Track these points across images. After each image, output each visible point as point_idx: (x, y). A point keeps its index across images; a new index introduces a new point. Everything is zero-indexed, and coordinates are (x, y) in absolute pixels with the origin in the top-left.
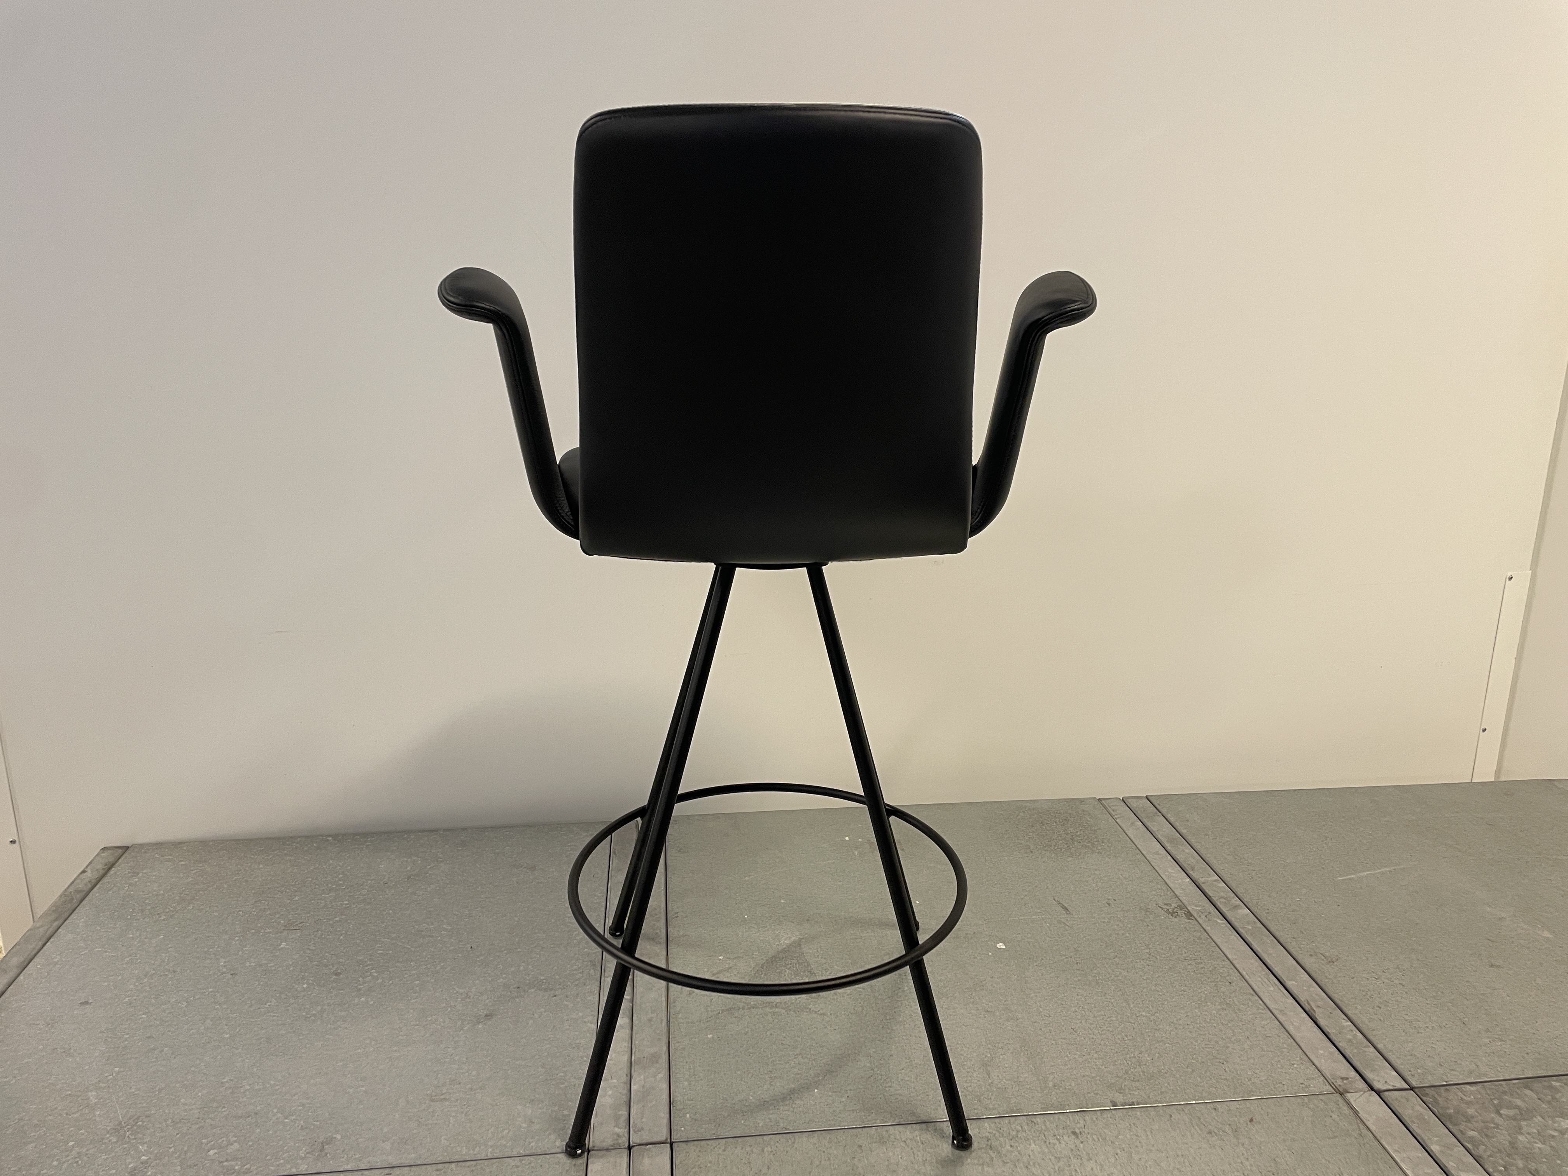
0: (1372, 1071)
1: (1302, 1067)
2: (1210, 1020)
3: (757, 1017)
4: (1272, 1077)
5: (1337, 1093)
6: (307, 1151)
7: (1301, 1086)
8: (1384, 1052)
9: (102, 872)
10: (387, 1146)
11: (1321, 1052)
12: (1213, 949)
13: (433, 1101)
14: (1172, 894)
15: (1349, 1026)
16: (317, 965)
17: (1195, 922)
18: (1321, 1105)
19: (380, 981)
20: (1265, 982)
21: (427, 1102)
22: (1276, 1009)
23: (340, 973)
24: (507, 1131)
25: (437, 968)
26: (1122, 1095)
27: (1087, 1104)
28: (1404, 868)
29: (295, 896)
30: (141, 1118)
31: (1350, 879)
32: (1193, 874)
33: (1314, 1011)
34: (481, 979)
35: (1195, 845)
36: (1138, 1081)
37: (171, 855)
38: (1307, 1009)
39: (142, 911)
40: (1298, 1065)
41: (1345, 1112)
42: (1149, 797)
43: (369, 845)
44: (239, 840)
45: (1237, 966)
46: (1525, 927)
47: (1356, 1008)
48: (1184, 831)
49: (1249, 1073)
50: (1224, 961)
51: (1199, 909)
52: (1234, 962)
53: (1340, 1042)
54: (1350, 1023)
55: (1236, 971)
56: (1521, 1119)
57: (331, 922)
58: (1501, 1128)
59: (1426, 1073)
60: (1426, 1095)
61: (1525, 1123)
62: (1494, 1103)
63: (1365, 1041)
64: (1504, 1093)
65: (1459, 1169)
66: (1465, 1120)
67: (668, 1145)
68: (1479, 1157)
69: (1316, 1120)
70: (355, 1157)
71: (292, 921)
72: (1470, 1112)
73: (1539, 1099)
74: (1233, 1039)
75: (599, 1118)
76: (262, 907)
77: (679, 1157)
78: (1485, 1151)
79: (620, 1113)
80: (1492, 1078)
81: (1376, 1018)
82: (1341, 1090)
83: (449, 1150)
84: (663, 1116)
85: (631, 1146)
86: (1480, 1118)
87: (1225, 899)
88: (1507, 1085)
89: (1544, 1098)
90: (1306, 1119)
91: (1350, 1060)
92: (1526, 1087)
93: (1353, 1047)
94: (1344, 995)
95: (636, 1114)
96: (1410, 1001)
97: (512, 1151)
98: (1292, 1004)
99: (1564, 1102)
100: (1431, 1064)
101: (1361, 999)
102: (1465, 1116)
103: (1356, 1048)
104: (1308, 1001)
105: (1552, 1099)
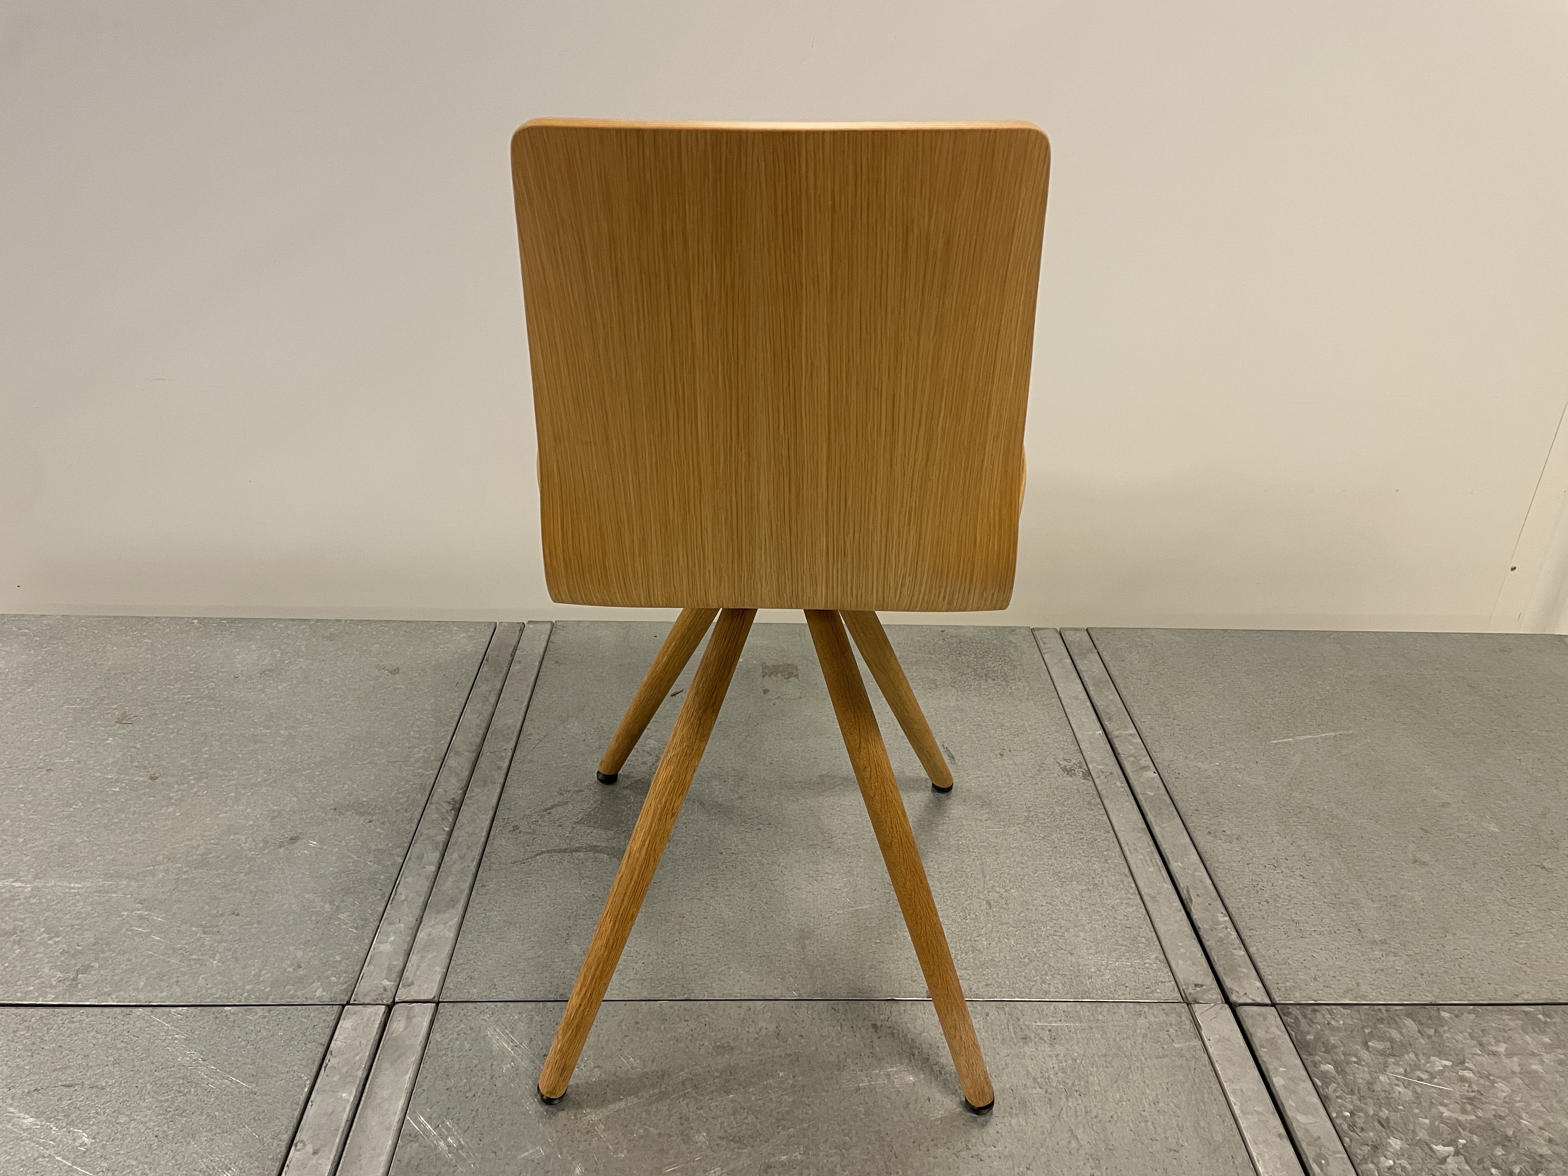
0: (1233, 980)
1: (1155, 967)
3: (576, 862)
4: (1116, 976)
5: (1184, 1002)
6: (60, 979)
7: (1146, 990)
8: (1254, 957)
10: (142, 980)
11: (1182, 950)
12: (1100, 817)
14: (1078, 749)
15: (1225, 922)
16: (137, 767)
17: (1091, 783)
18: (1162, 1017)
19: (195, 789)
20: (1146, 859)
21: (199, 934)
22: (1149, 895)
24: (270, 974)
25: (260, 779)
27: (900, 993)
28: (1352, 734)
29: (140, 685)
31: (1285, 743)
32: (1109, 726)
33: (1190, 899)
34: (300, 796)
35: (1122, 690)
36: (965, 969)
37: (28, 629)
38: (1184, 897)
40: (1150, 964)
41: (1186, 1027)
42: (1089, 630)
43: (233, 632)
46: (1471, 816)
47: (1239, 900)
48: (1115, 673)
49: (1092, 970)
50: (1108, 832)
51: (1101, 768)
52: (1119, 835)
53: (1208, 940)
54: (1227, 918)
55: (1118, 846)
56: (1390, 1055)
57: (166, 718)
58: (1363, 1063)
59: (1295, 987)
60: (1289, 1014)
61: (1393, 1060)
62: (1364, 1032)
63: (1238, 941)
64: (1381, 1020)
65: (1298, 1111)
66: (1323, 1050)
67: (434, 1005)
68: (1326, 1097)
69: (1149, 1035)
70: (106, 990)
71: (127, 713)
72: (1333, 1040)
73: (1419, 1032)
74: (1088, 927)
75: (371, 967)
76: (102, 695)
77: (440, 1019)
78: (1335, 1091)
79: (395, 963)
80: (1370, 1000)
81: (1259, 914)
82: (1190, 1000)
83: (204, 991)
84: (439, 970)
85: (394, 1003)
86: (1342, 1049)
87: (1135, 757)
88: (1387, 1011)
89: (1425, 1030)
90: (1138, 1031)
91: (1214, 963)
92: (1409, 1015)
93: (1221, 948)
94: (1232, 884)
95: (412, 965)
96: (1305, 897)
97: (268, 998)
98: (1168, 890)
99: (1447, 1038)
100: (1304, 977)
101: (1249, 892)
102: (1326, 1044)
103: (1225, 949)
104: (1188, 888)
105: (1435, 1032)
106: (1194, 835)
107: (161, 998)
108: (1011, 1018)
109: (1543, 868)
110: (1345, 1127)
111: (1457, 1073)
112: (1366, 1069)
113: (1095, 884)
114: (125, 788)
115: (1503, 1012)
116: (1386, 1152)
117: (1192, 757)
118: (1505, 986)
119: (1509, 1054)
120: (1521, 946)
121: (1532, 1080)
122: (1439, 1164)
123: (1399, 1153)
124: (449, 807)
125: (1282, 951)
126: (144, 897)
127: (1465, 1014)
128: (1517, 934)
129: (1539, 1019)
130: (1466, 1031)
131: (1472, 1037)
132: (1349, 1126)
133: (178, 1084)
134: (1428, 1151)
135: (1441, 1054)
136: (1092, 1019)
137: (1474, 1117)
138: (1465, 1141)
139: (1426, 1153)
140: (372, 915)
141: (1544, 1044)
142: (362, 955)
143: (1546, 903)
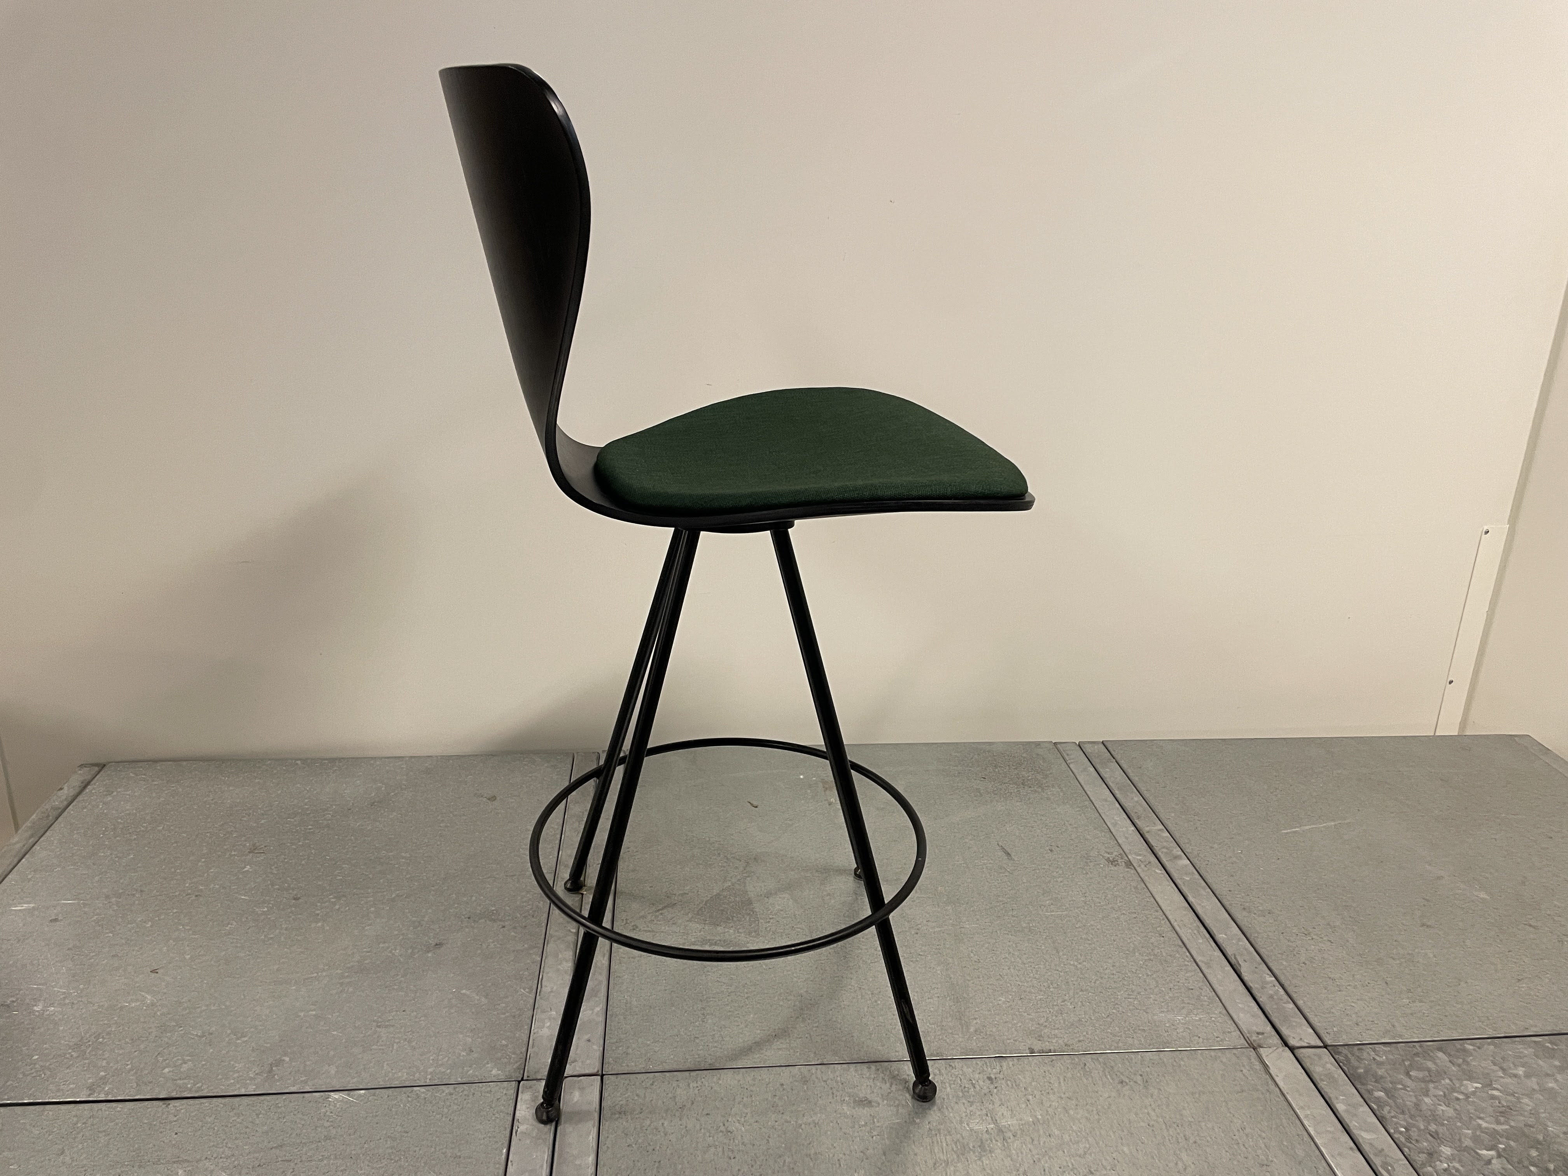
0: (1289, 1027)
1: (1220, 1020)
2: (1136, 970)
4: (1189, 1029)
5: (1251, 1047)
6: (256, 1072)
7: (1218, 1039)
8: (1302, 1008)
9: (77, 790)
10: (333, 1070)
11: (1241, 1005)
12: (1147, 899)
13: (379, 1027)
14: (1116, 842)
15: (1272, 981)
16: (279, 890)
17: (1134, 872)
18: (1234, 1059)
19: (337, 907)
20: (1196, 934)
21: (373, 1028)
22: (1203, 962)
23: (300, 898)
24: (447, 1058)
25: (393, 896)
26: (1040, 1042)
27: (1006, 1050)
28: (1350, 823)
30: (101, 1036)
31: (1295, 832)
32: (1138, 822)
33: (1239, 963)
34: (434, 908)
35: (1145, 793)
36: (1058, 1028)
37: (144, 775)
38: (1233, 963)
39: (114, 829)
40: (1215, 1018)
41: (1255, 1067)
42: (1105, 742)
43: (335, 770)
45: (1170, 917)
46: (1462, 886)
47: (1282, 963)
48: (1134, 778)
49: (1167, 1025)
50: (1157, 911)
51: (1140, 858)
52: (1167, 913)
53: (1261, 997)
54: (1274, 979)
55: (1168, 922)
56: (1429, 1081)
57: (294, 847)
58: (1408, 1089)
59: (1341, 1031)
60: (1339, 1053)
61: (1433, 1085)
62: (1404, 1064)
63: (1286, 997)
64: (1417, 1055)
65: (1361, 1129)
66: (1373, 1080)
67: (599, 1077)
68: (1383, 1117)
69: (1226, 1074)
70: (301, 1079)
71: (257, 844)
72: (1380, 1072)
73: (1450, 1062)
74: (1156, 990)
75: (536, 1050)
76: (229, 830)
77: (608, 1089)
78: (1389, 1112)
80: (1407, 1039)
81: (1299, 974)
82: (1255, 1045)
83: (390, 1074)
84: (597, 1049)
86: (1389, 1079)
87: (1168, 850)
88: (1421, 1046)
89: (1455, 1060)
90: (1217, 1072)
91: (1269, 1016)
92: (1440, 1049)
93: (1273, 1003)
94: (1271, 950)
96: (1336, 959)
97: (449, 1078)
98: (1218, 957)
99: (1474, 1065)
100: (1349, 1023)
101: (1288, 955)
102: (1375, 1076)
103: (1276, 1004)
104: (1235, 955)
105: (1463, 1062)
106: (1232, 911)
107: (353, 1083)
108: (1106, 1066)
109: (1531, 926)
110: (1403, 1139)
111: (1488, 1093)
112: (1411, 1093)
113: (1154, 955)
114: (272, 908)
115: (1516, 1043)
116: (1441, 1158)
117: (1216, 847)
119: (1528, 1076)
120: (1523, 989)
121: (1552, 1094)
122: (1485, 1165)
123: (1451, 1158)
125: (1325, 1003)
127: (1486, 1046)
128: (1519, 980)
129: (1548, 1047)
130: (1489, 1059)
131: (1495, 1064)
132: (1406, 1139)
133: (389, 1154)
134: (1475, 1155)
135: (1471, 1079)
136: (1175, 1064)
137: (1507, 1127)
138: (1504, 1146)
139: (1474, 1157)
140: (526, 1006)
141: (1556, 1066)
142: (526, 1039)
143: (1538, 954)
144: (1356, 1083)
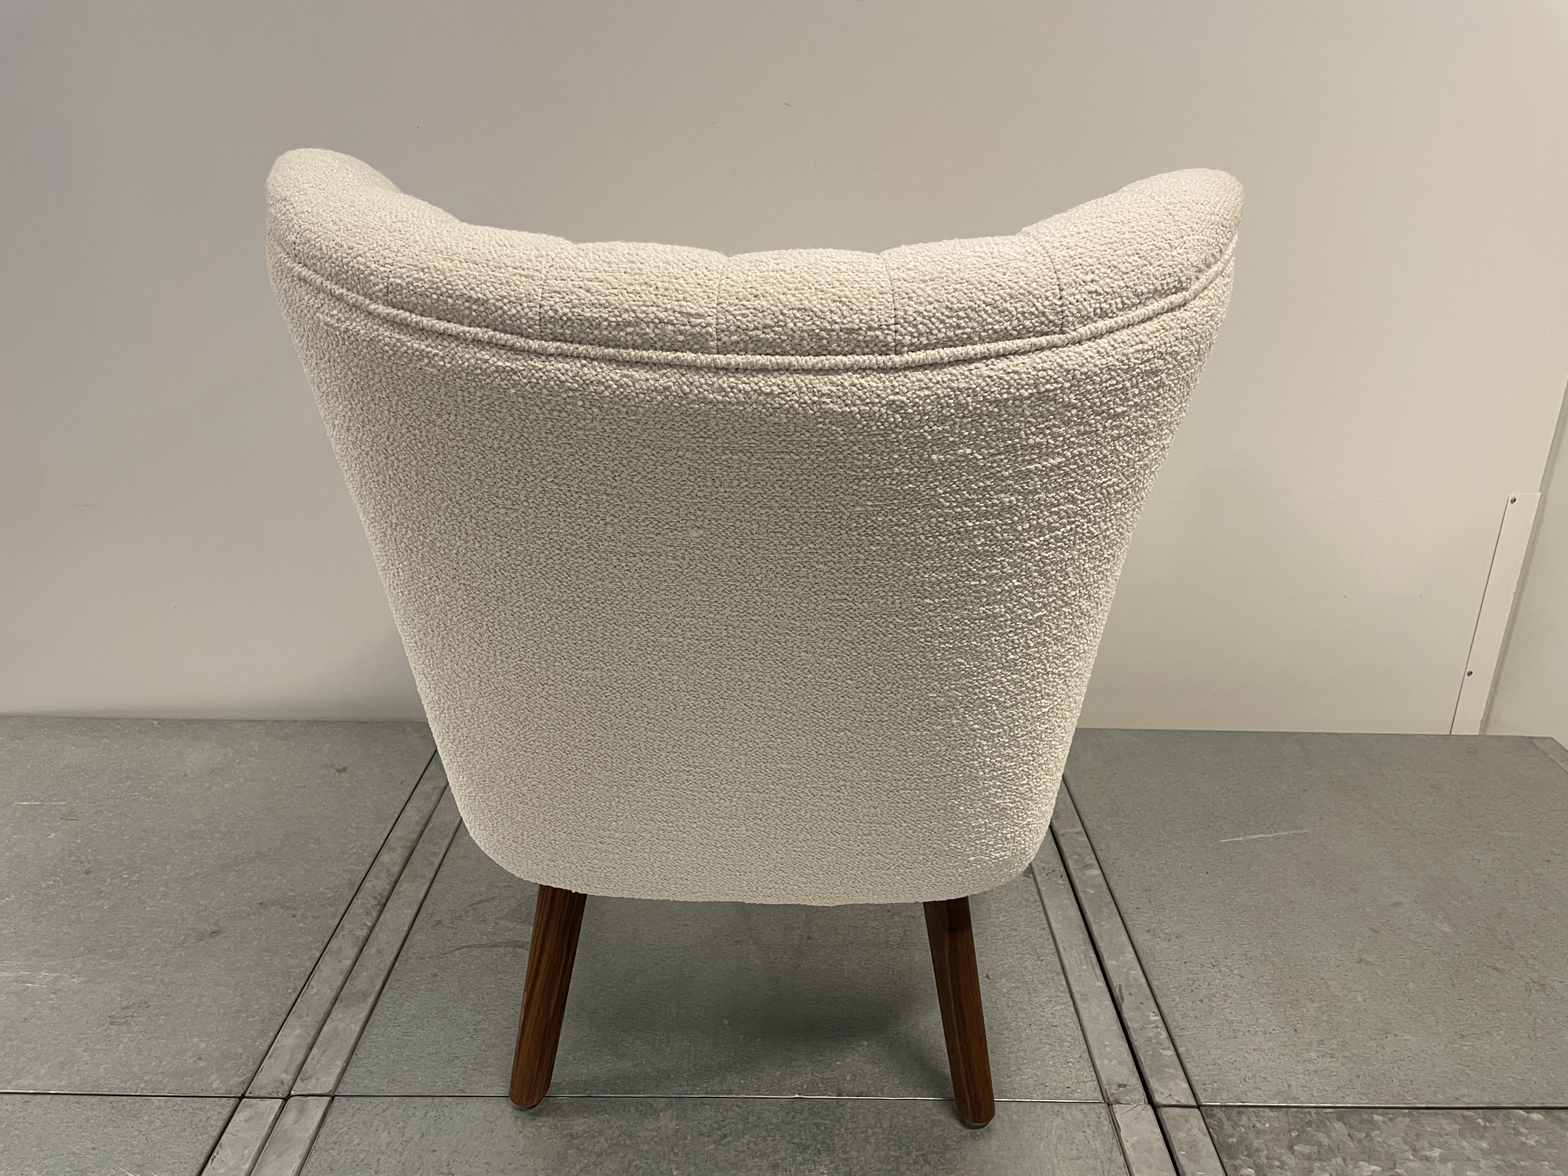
0: (1158, 1080)
1: (1078, 1066)
3: (495, 957)
4: (1037, 1076)
5: (1105, 1102)
7: (1067, 1090)
8: (1183, 1057)
10: (43, 1069)
11: (1108, 1049)
12: (1037, 914)
13: (112, 1023)
15: (1156, 1021)
16: (73, 861)
17: (1031, 880)
18: (1079, 1116)
19: (127, 884)
20: (1080, 959)
22: (1079, 993)
23: (92, 872)
24: (170, 1065)
25: (192, 874)
26: (852, 1083)
27: (808, 1091)
28: (1306, 833)
29: (91, 782)
31: (1237, 842)
33: (1123, 999)
34: (228, 891)
38: (1115, 996)
40: (1073, 1063)
41: (1104, 1129)
44: (65, 718)
45: (1057, 937)
46: (1423, 915)
47: (1173, 1000)
50: (1044, 929)
51: (1043, 865)
52: (1056, 932)
53: (1137, 1039)
54: (1158, 1018)
55: (1053, 943)
56: (1316, 1159)
57: (111, 815)
59: (1223, 1089)
60: (1213, 1116)
61: (1319, 1165)
62: (1291, 1135)
63: (1167, 1043)
64: (1310, 1123)
66: (1245, 1153)
67: (328, 1098)
69: (1064, 1135)
71: (74, 810)
72: (1256, 1144)
73: (1349, 1135)
75: (272, 1060)
77: (334, 1113)
79: (297, 1056)
80: (1301, 1102)
81: (1192, 1014)
82: (1111, 1099)
84: (340, 1064)
85: (289, 1096)
87: (1079, 855)
88: (1317, 1113)
89: (1356, 1133)
90: (1053, 1132)
91: (1140, 1062)
92: (1340, 1119)
93: (1149, 1048)
94: (1166, 983)
95: (313, 1059)
96: (1242, 997)
97: (163, 1089)
98: (1100, 987)
99: (1378, 1142)
100: (1233, 1078)
101: (1184, 990)
102: (1248, 1148)
103: (1153, 1049)
104: (1120, 986)
105: (1366, 1137)
106: (1132, 933)
107: (58, 1087)
109: (1495, 968)
113: (1024, 982)
114: (58, 882)
115: (1440, 1117)
117: (1137, 855)
118: (1446, 1088)
119: (1443, 1160)
120: (1466, 1048)
124: (376, 902)
125: (1213, 1051)
126: (58, 988)
127: (1399, 1118)
128: (1463, 1036)
129: (1479, 1123)
130: (1399, 1135)
131: (1405, 1143)
135: (1370, 1159)
136: (1006, 1118)
140: (281, 1008)
141: (1482, 1150)
142: (265, 1048)
143: (1496, 1005)
144: (1223, 1156)
